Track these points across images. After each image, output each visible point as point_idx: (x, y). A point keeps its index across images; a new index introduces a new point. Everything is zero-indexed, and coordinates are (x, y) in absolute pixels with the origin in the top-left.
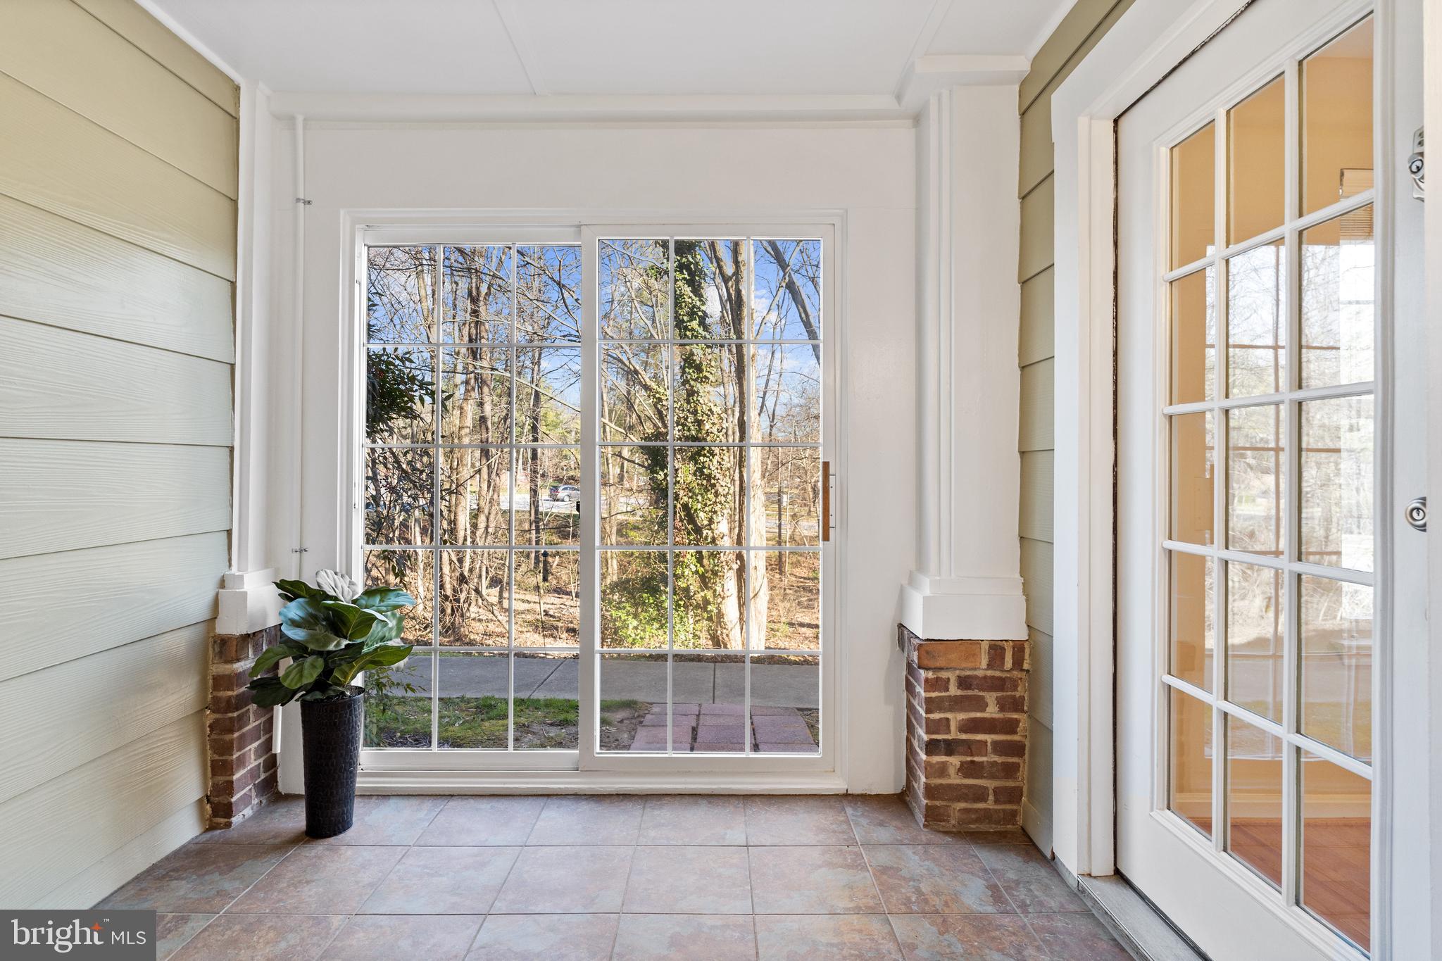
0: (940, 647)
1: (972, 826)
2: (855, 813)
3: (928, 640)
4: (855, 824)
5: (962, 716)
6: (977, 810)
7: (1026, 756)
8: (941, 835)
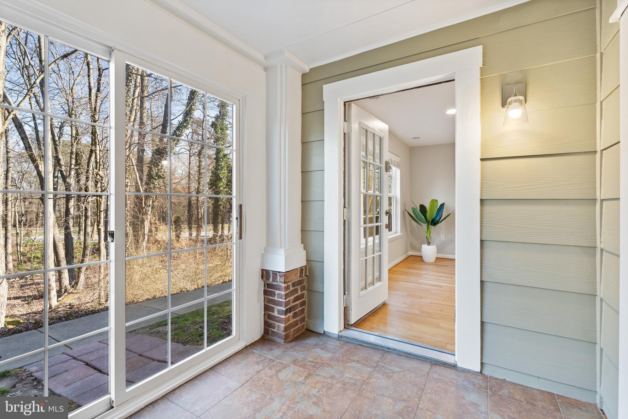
0: (289, 273)
1: (295, 335)
2: (259, 351)
3: (286, 272)
4: (264, 354)
5: (293, 297)
6: (296, 329)
7: (306, 305)
8: (291, 343)
